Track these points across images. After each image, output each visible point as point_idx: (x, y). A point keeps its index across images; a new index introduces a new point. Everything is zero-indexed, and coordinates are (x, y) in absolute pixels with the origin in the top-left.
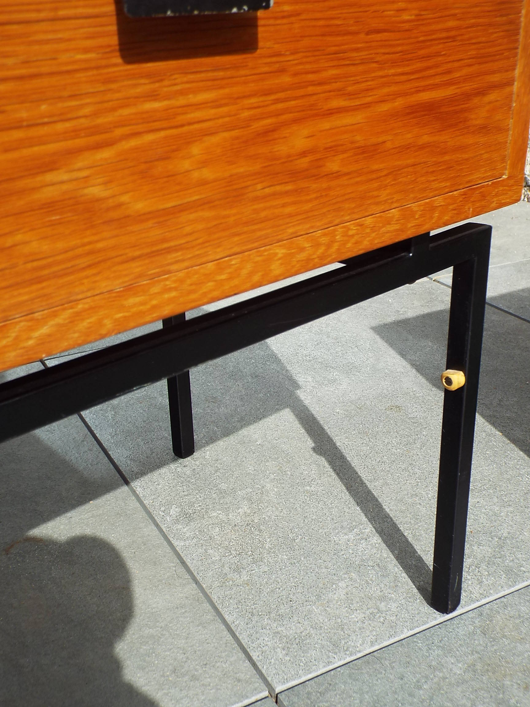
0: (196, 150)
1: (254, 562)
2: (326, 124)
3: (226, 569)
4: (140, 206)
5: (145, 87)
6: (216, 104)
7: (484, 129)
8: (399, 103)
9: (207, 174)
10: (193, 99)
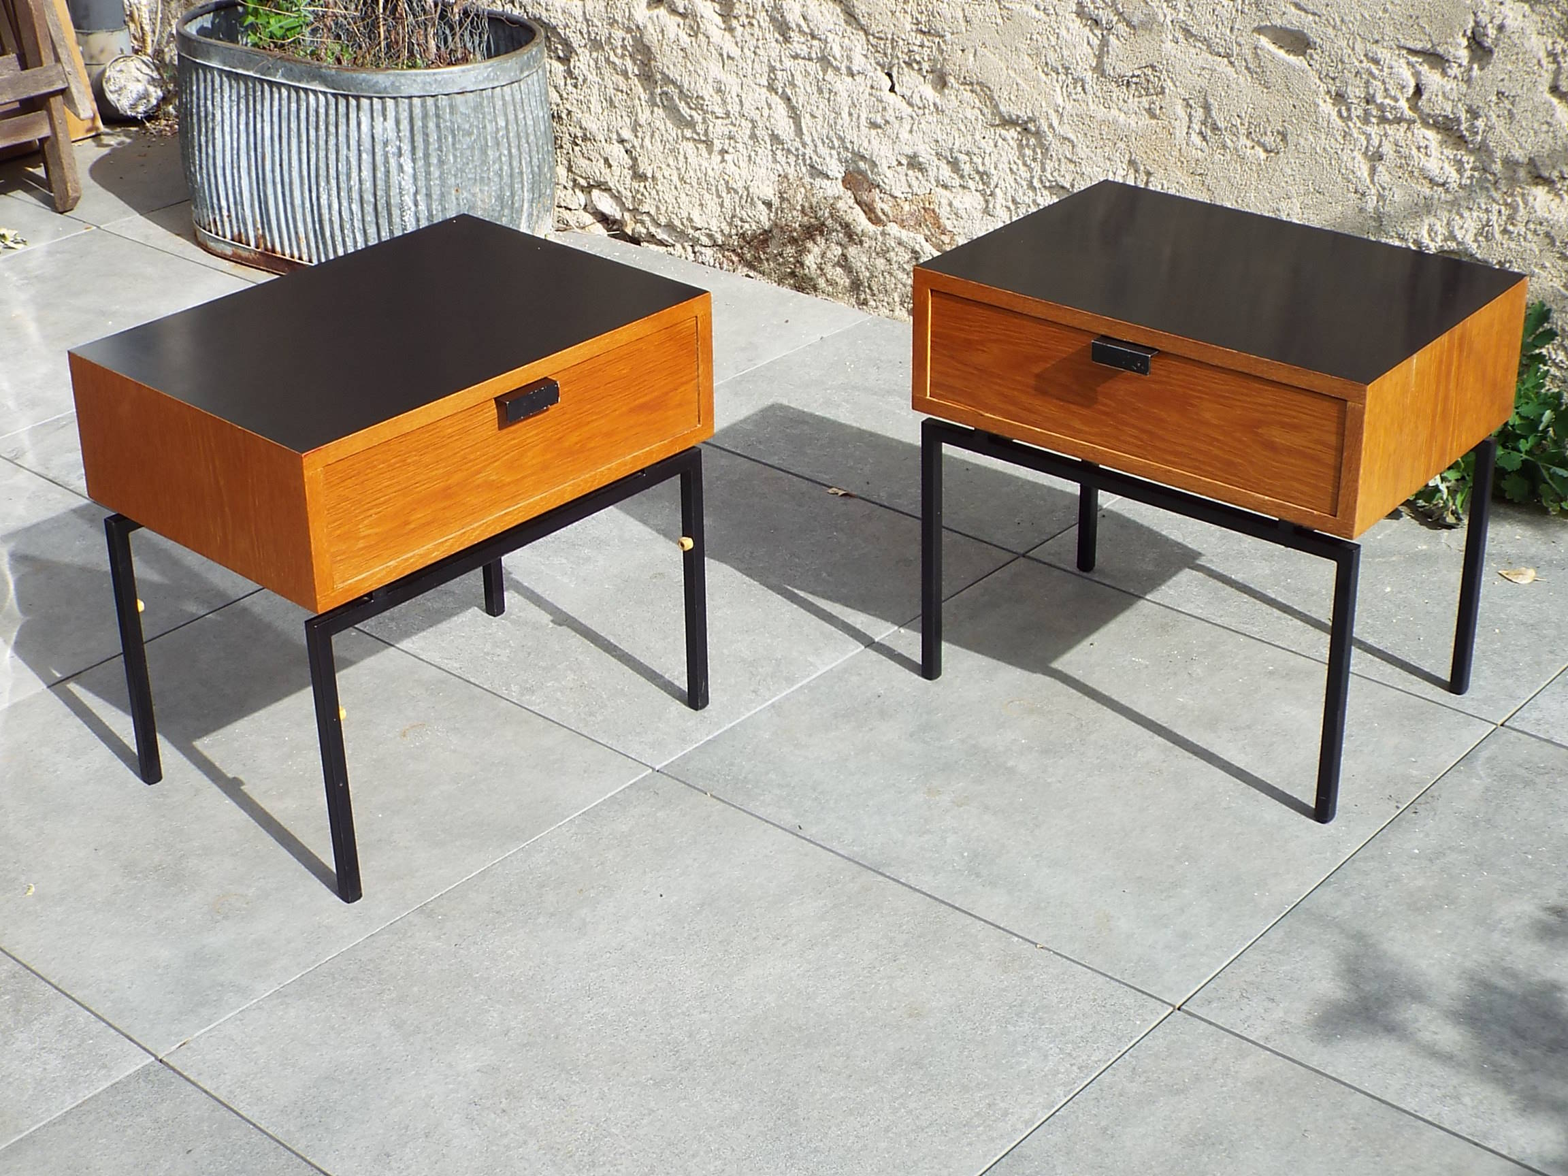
0: (530, 454)
1: (601, 708)
2: (586, 429)
3: (583, 716)
4: (508, 480)
5: (511, 436)
6: (537, 434)
7: (680, 405)
8: (624, 409)
9: (534, 462)
10: (528, 435)
